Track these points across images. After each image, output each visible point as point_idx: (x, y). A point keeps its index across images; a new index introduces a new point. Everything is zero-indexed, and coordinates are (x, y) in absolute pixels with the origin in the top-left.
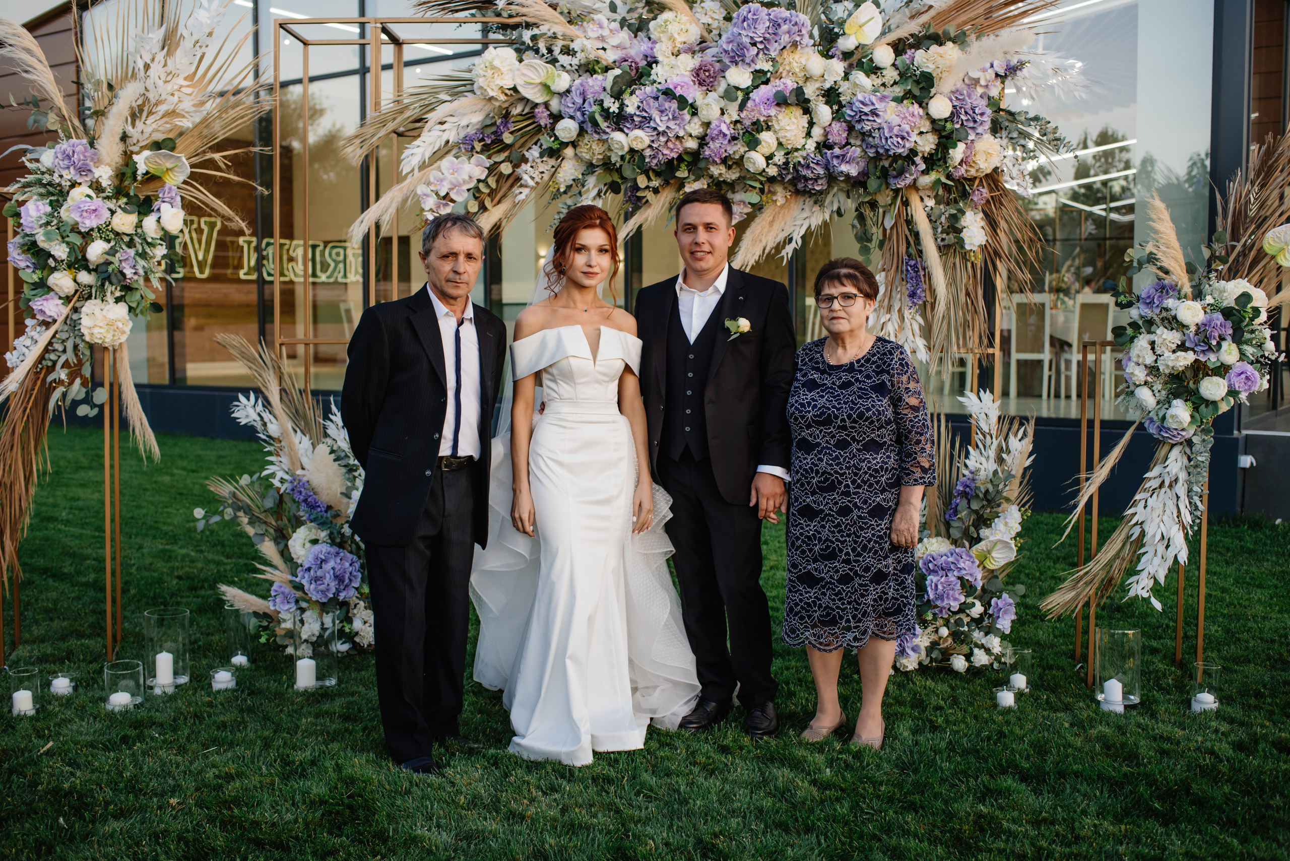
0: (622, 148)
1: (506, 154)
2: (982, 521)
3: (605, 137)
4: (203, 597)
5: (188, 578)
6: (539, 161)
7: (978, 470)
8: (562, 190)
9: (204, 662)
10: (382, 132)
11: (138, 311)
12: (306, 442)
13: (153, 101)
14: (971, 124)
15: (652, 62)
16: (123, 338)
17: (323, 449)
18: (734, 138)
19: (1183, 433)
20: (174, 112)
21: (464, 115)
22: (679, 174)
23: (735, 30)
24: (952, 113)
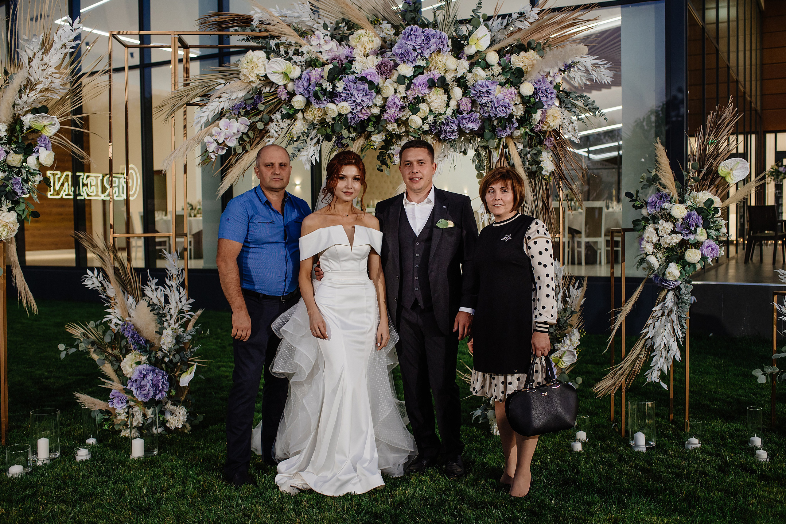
0: (334, 112)
1: (260, 117)
3: (322, 106)
6: (280, 121)
8: (295, 139)
10: (181, 103)
11: (23, 217)
12: (131, 299)
13: (33, 82)
15: (351, 61)
16: (14, 234)
17: (143, 303)
18: (402, 108)
19: (676, 283)
20: (48, 89)
21: (232, 92)
22: (368, 129)
23: (403, 42)
24: (534, 92)
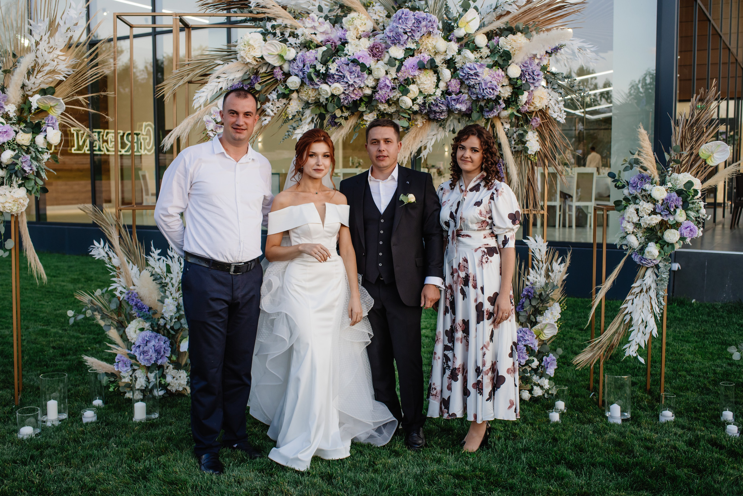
0: (327, 93)
2: (538, 312)
3: (316, 87)
4: (70, 360)
5: (59, 348)
6: (276, 100)
7: (536, 282)
8: (290, 118)
9: (76, 404)
10: (181, 83)
11: (33, 192)
12: (135, 268)
13: (41, 64)
14: (532, 81)
15: (345, 43)
16: (24, 209)
17: (146, 273)
18: (393, 88)
19: (654, 262)
20: (54, 71)
21: (231, 73)
22: (360, 109)
23: (395, 24)
24: (521, 74)
